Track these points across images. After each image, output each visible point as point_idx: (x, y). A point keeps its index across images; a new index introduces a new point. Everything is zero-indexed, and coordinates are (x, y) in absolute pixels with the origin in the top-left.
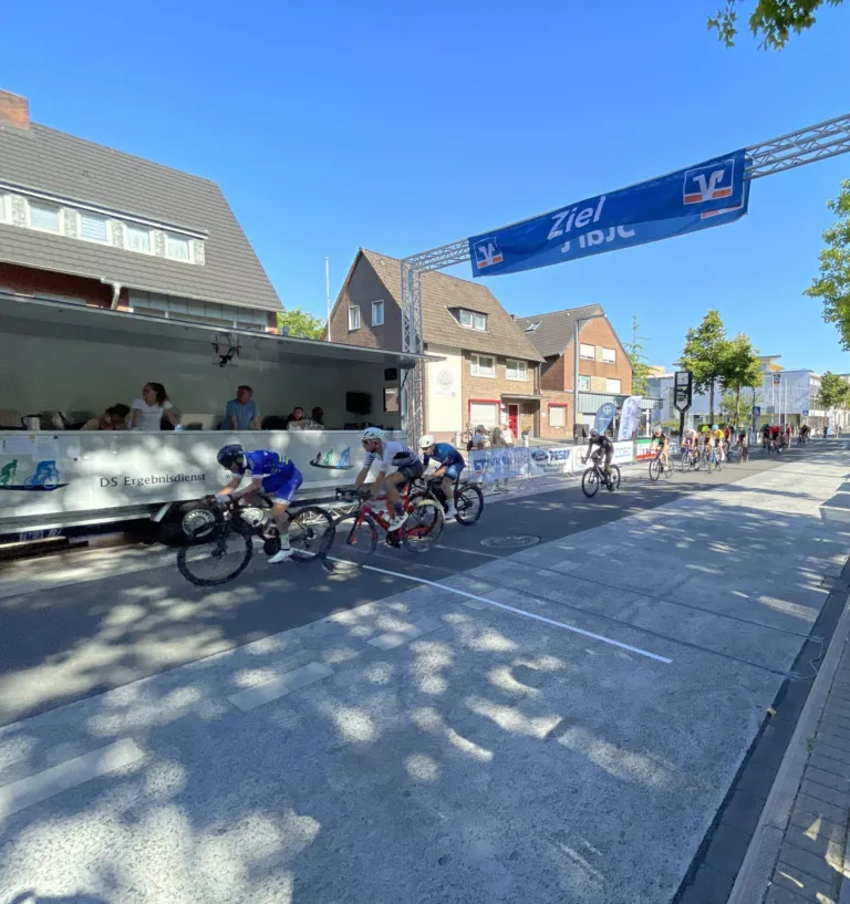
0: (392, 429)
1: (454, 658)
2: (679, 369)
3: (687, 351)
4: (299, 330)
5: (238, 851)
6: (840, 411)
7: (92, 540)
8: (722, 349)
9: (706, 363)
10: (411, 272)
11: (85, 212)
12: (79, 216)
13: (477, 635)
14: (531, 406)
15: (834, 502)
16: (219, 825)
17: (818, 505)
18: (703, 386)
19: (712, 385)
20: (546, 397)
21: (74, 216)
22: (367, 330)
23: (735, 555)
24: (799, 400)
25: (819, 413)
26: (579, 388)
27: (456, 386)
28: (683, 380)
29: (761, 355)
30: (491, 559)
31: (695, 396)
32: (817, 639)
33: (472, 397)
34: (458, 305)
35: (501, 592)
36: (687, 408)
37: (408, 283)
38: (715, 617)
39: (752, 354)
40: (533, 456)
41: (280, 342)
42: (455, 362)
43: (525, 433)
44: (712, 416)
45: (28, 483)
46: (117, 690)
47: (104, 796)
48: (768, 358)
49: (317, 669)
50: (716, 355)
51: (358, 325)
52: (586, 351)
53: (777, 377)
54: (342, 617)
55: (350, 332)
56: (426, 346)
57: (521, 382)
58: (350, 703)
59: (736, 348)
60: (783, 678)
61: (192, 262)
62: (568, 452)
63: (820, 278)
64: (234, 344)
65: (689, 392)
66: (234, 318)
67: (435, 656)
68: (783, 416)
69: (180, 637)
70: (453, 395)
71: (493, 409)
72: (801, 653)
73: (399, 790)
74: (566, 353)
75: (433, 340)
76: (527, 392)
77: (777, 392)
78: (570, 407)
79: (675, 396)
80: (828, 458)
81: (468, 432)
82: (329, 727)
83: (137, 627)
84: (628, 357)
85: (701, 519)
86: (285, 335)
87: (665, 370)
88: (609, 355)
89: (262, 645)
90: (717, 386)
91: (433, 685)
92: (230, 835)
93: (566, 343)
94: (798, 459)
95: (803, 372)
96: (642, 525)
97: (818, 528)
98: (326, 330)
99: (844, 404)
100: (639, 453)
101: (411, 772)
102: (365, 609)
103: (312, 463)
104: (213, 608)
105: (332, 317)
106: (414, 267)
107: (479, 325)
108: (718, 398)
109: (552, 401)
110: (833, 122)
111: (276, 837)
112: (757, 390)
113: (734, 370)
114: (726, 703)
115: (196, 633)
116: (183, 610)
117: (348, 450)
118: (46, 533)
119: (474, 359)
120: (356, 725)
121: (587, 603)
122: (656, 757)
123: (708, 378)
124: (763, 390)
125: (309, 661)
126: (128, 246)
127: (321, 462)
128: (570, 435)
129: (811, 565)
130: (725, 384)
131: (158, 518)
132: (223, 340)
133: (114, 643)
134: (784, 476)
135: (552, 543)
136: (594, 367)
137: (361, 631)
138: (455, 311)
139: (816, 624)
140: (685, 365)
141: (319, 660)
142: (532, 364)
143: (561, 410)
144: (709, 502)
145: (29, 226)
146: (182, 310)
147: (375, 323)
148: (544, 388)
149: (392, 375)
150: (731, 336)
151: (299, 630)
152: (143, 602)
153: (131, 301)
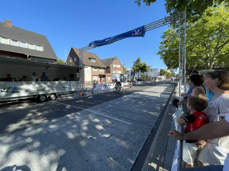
0: (78, 81)
1: (89, 123)
2: (132, 69)
3: (134, 65)
4: (61, 62)
5: (49, 158)
6: (164, 76)
7: (24, 102)
8: (141, 65)
9: (138, 68)
10: (81, 51)
11: (22, 42)
12: (21, 42)
13: (94, 119)
14: (104, 76)
15: (163, 93)
16: (46, 154)
17: (159, 94)
18: (137, 72)
19: (139, 72)
20: (107, 74)
21: (20, 43)
22: (73, 62)
23: (143, 104)
24: (155, 74)
25: (160, 77)
26: (113, 73)
27: (90, 73)
28: (133, 71)
29: (148, 66)
30: (96, 105)
31: (135, 74)
32: (159, 120)
33: (93, 75)
34: (90, 57)
35: (98, 111)
36: (134, 76)
37: (81, 53)
38: (139, 116)
39: (146, 65)
40: (105, 85)
41: (57, 65)
42: (90, 68)
43: (103, 81)
44: (139, 78)
45: (12, 91)
46: (28, 129)
47: (25, 148)
48: (149, 67)
49: (64, 125)
50: (139, 66)
51: (72, 62)
52: (114, 66)
53: (151, 70)
54: (69, 115)
55: (70, 63)
56: (84, 65)
57: (102, 72)
58: (70, 131)
59: (143, 64)
60: (152, 127)
61: (41, 51)
62: (111, 85)
63: (159, 51)
64: (49, 65)
65: (134, 73)
66: (49, 61)
67: (86, 123)
68: (152, 78)
69: (39, 119)
70: (90, 74)
71: (97, 77)
72: (156, 123)
73: (79, 148)
74: (111, 66)
75: (86, 64)
76: (103, 74)
77: (151, 73)
78: (111, 76)
79: (132, 74)
80: (161, 85)
81: (92, 81)
82: (66, 136)
83: (31, 117)
84: (123, 67)
85: (136, 97)
86: (58, 63)
87: (129, 69)
88: (119, 66)
89: (54, 121)
90: (140, 72)
91: (85, 128)
92: (48, 155)
93: (110, 64)
94: (155, 86)
95: (156, 69)
96: (125, 98)
97: (159, 99)
98: (66, 63)
99: (164, 75)
100: (125, 85)
101: (81, 144)
102: (73, 114)
103: (63, 87)
104: (45, 114)
105: (67, 60)
106: (82, 50)
107: (94, 61)
108: (140, 74)
109: (108, 75)
110: (162, 20)
111: (56, 156)
112: (147, 72)
113: (143, 69)
114: (141, 132)
115: (42, 118)
116: (39, 114)
117: (70, 85)
118: (16, 100)
119: (93, 68)
120: (71, 136)
121: (114, 113)
122: (128, 142)
123: (138, 71)
124: (149, 72)
125: (63, 124)
126: (30, 48)
127: (65, 87)
128: (111, 82)
129: (158, 105)
130: (141, 72)
131: (36, 98)
132: (46, 64)
133: (27, 120)
134: (153, 89)
135: (108, 102)
136: (116, 69)
137: (72, 118)
138: (90, 59)
139: (159, 117)
140: (134, 68)
141: (64, 123)
142: (104, 68)
143: (110, 77)
144: (138, 94)
145: (12, 45)
146: (39, 59)
147: (75, 61)
148: (107, 73)
149: (78, 71)
150: (142, 62)
151: (61, 118)
152: (33, 113)
153: (30, 58)
